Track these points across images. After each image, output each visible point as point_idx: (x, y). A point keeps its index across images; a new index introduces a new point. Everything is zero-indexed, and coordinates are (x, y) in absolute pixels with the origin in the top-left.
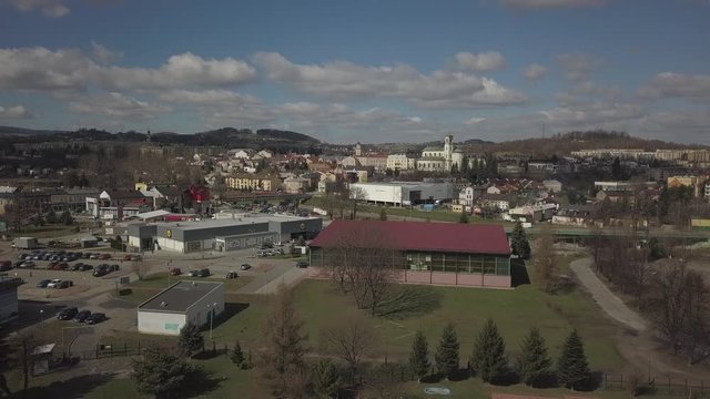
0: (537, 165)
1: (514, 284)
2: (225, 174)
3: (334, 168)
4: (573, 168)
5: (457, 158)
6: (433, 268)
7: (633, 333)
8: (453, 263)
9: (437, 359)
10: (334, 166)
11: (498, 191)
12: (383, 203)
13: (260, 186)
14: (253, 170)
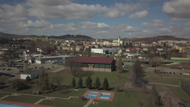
1: (112, 71)
2: (62, 46)
6: (94, 67)
10: (90, 44)
14: (69, 45)
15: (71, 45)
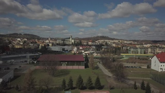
0: (90, 43)
1: (85, 68)
2: (14, 44)
3: (43, 43)
4: (97, 44)
5: (73, 41)
6: (67, 65)
7: (110, 77)
8: (72, 64)
9: (68, 85)
10: (43, 42)
11: (82, 48)
12: (56, 51)
13: (24, 47)
14: (22, 43)
15: (24, 43)
